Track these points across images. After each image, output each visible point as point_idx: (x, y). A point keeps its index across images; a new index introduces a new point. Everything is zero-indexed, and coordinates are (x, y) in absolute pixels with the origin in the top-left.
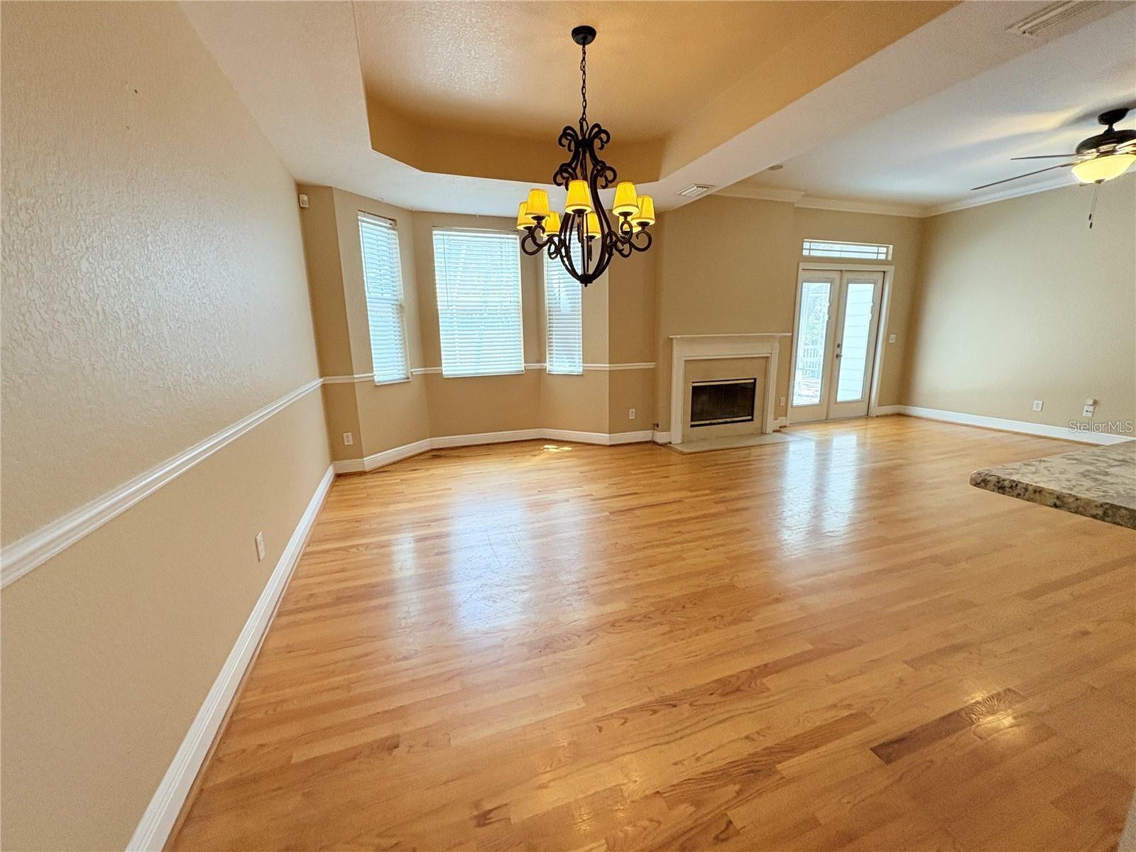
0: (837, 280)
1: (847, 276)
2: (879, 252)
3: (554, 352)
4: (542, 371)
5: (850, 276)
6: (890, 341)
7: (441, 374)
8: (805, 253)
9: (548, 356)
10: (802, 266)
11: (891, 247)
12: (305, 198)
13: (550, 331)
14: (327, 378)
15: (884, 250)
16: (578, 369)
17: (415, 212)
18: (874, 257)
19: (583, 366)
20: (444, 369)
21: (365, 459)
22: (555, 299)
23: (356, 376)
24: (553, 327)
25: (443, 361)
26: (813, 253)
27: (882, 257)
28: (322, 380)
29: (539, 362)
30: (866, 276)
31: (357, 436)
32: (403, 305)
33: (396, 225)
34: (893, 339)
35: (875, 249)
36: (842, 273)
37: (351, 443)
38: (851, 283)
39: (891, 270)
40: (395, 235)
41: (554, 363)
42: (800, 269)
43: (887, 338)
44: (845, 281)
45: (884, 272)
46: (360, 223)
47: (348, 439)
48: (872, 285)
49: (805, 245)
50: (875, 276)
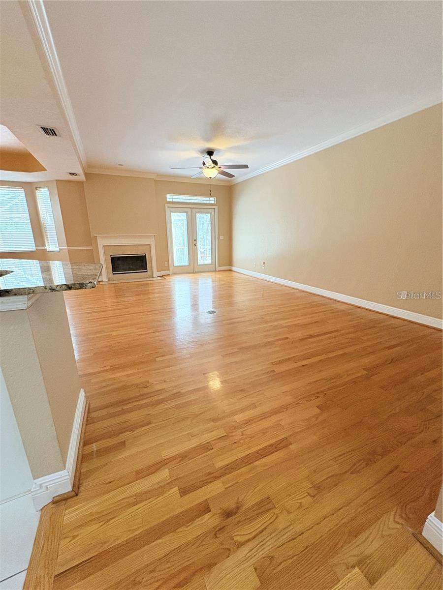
0: (190, 212)
1: (195, 210)
2: (212, 200)
3: (49, 242)
4: (45, 250)
8: (168, 200)
9: (46, 243)
10: (167, 205)
11: (216, 198)
13: (46, 232)
16: (58, 250)
18: (208, 202)
19: (59, 248)
24: (47, 230)
26: (174, 200)
27: (213, 202)
29: (42, 246)
30: (205, 211)
34: (222, 238)
35: (208, 199)
36: (193, 209)
38: (198, 213)
39: (216, 208)
42: (166, 207)
44: (194, 213)
45: (214, 209)
48: (209, 215)
49: (168, 196)
50: (210, 211)
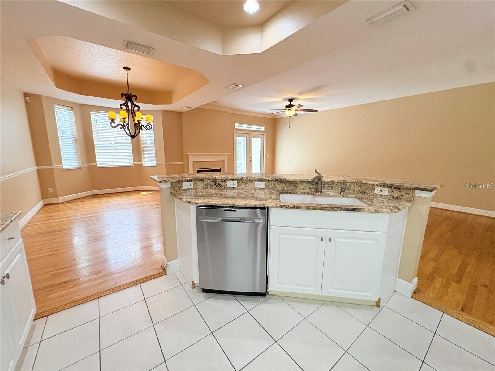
0: (248, 136)
1: (251, 135)
2: (262, 128)
3: (145, 158)
4: (141, 165)
5: (253, 135)
6: (267, 156)
7: (96, 166)
8: (236, 127)
9: (143, 160)
10: (235, 132)
11: (265, 127)
12: (28, 98)
13: (144, 150)
14: (39, 167)
15: (263, 128)
16: (155, 165)
17: (82, 104)
18: (260, 130)
19: (156, 164)
20: (97, 164)
21: (59, 198)
22: (145, 139)
23: (53, 166)
24: (145, 149)
25: (97, 161)
26: (239, 128)
27: (263, 130)
28: (37, 167)
29: (140, 162)
30: (258, 136)
31: (55, 189)
32: (77, 139)
33: (73, 109)
34: (268, 156)
35: (260, 127)
36: (250, 134)
37: (52, 192)
38: (253, 137)
39: (265, 134)
40: (72, 113)
41: (146, 162)
43: (266, 156)
44: (251, 137)
45: (264, 135)
46: (55, 108)
47: (51, 190)
48: (260, 139)
49: (235, 125)
50: (261, 136)
